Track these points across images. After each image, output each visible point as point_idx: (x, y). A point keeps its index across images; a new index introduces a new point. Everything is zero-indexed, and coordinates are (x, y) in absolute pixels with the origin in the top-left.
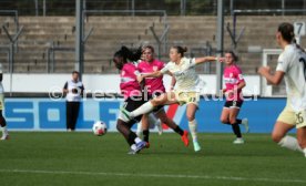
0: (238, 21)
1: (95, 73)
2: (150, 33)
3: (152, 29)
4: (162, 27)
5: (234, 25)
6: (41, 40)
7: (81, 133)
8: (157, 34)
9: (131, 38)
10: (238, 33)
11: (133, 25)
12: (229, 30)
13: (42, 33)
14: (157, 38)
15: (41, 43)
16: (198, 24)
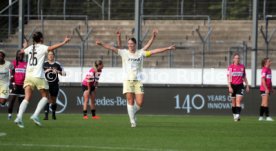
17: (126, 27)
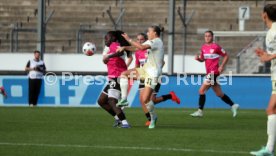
0: (188, 6)
1: (56, 52)
2: (107, 16)
3: (108, 12)
4: (118, 11)
5: (185, 9)
6: (5, 21)
7: (42, 108)
8: (114, 17)
9: (89, 20)
10: (188, 17)
11: (91, 8)
12: (179, 14)
13: (6, 15)
14: (113, 20)
15: (5, 25)
16: (152, 8)
17: (29, 7)
